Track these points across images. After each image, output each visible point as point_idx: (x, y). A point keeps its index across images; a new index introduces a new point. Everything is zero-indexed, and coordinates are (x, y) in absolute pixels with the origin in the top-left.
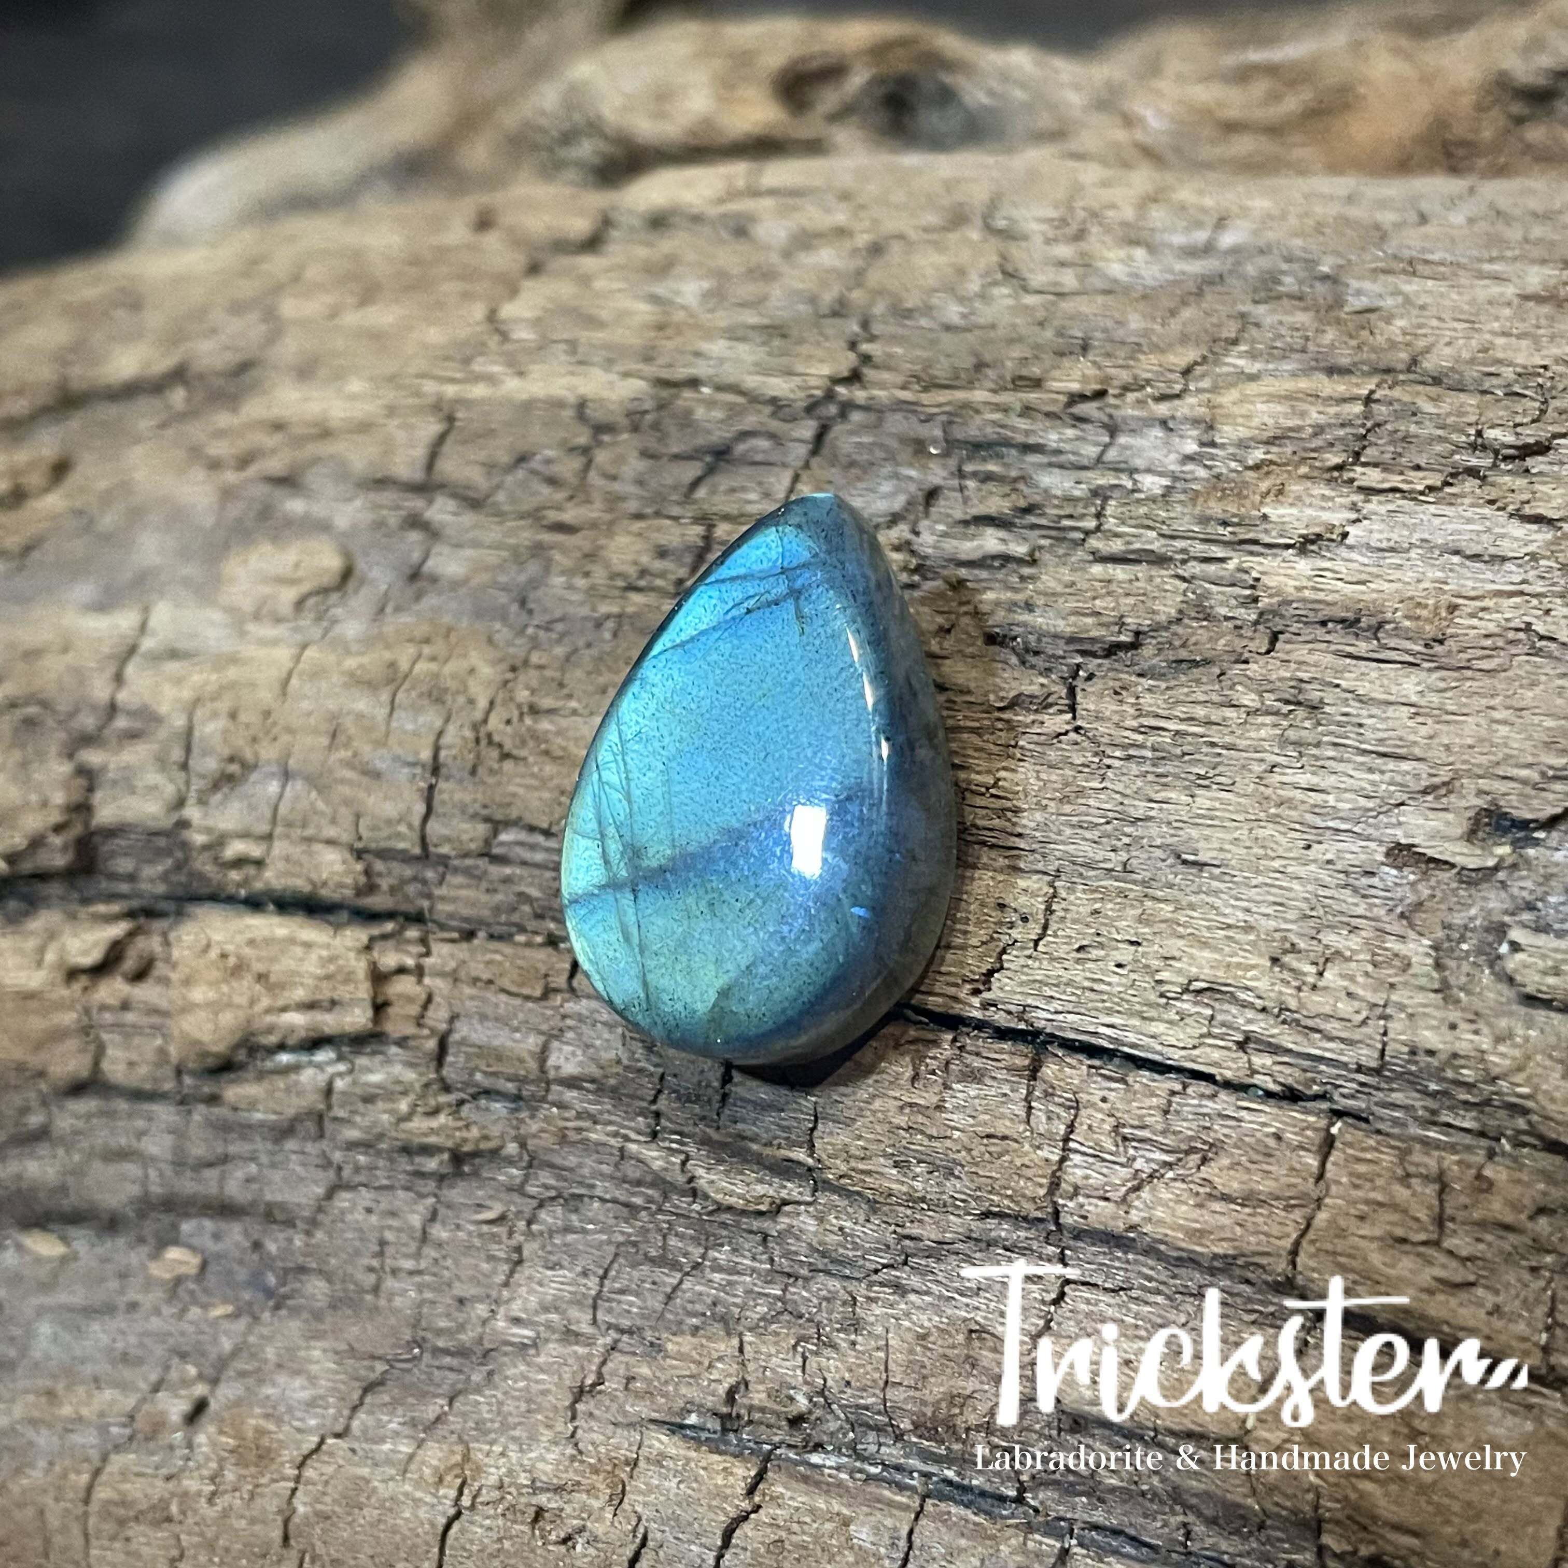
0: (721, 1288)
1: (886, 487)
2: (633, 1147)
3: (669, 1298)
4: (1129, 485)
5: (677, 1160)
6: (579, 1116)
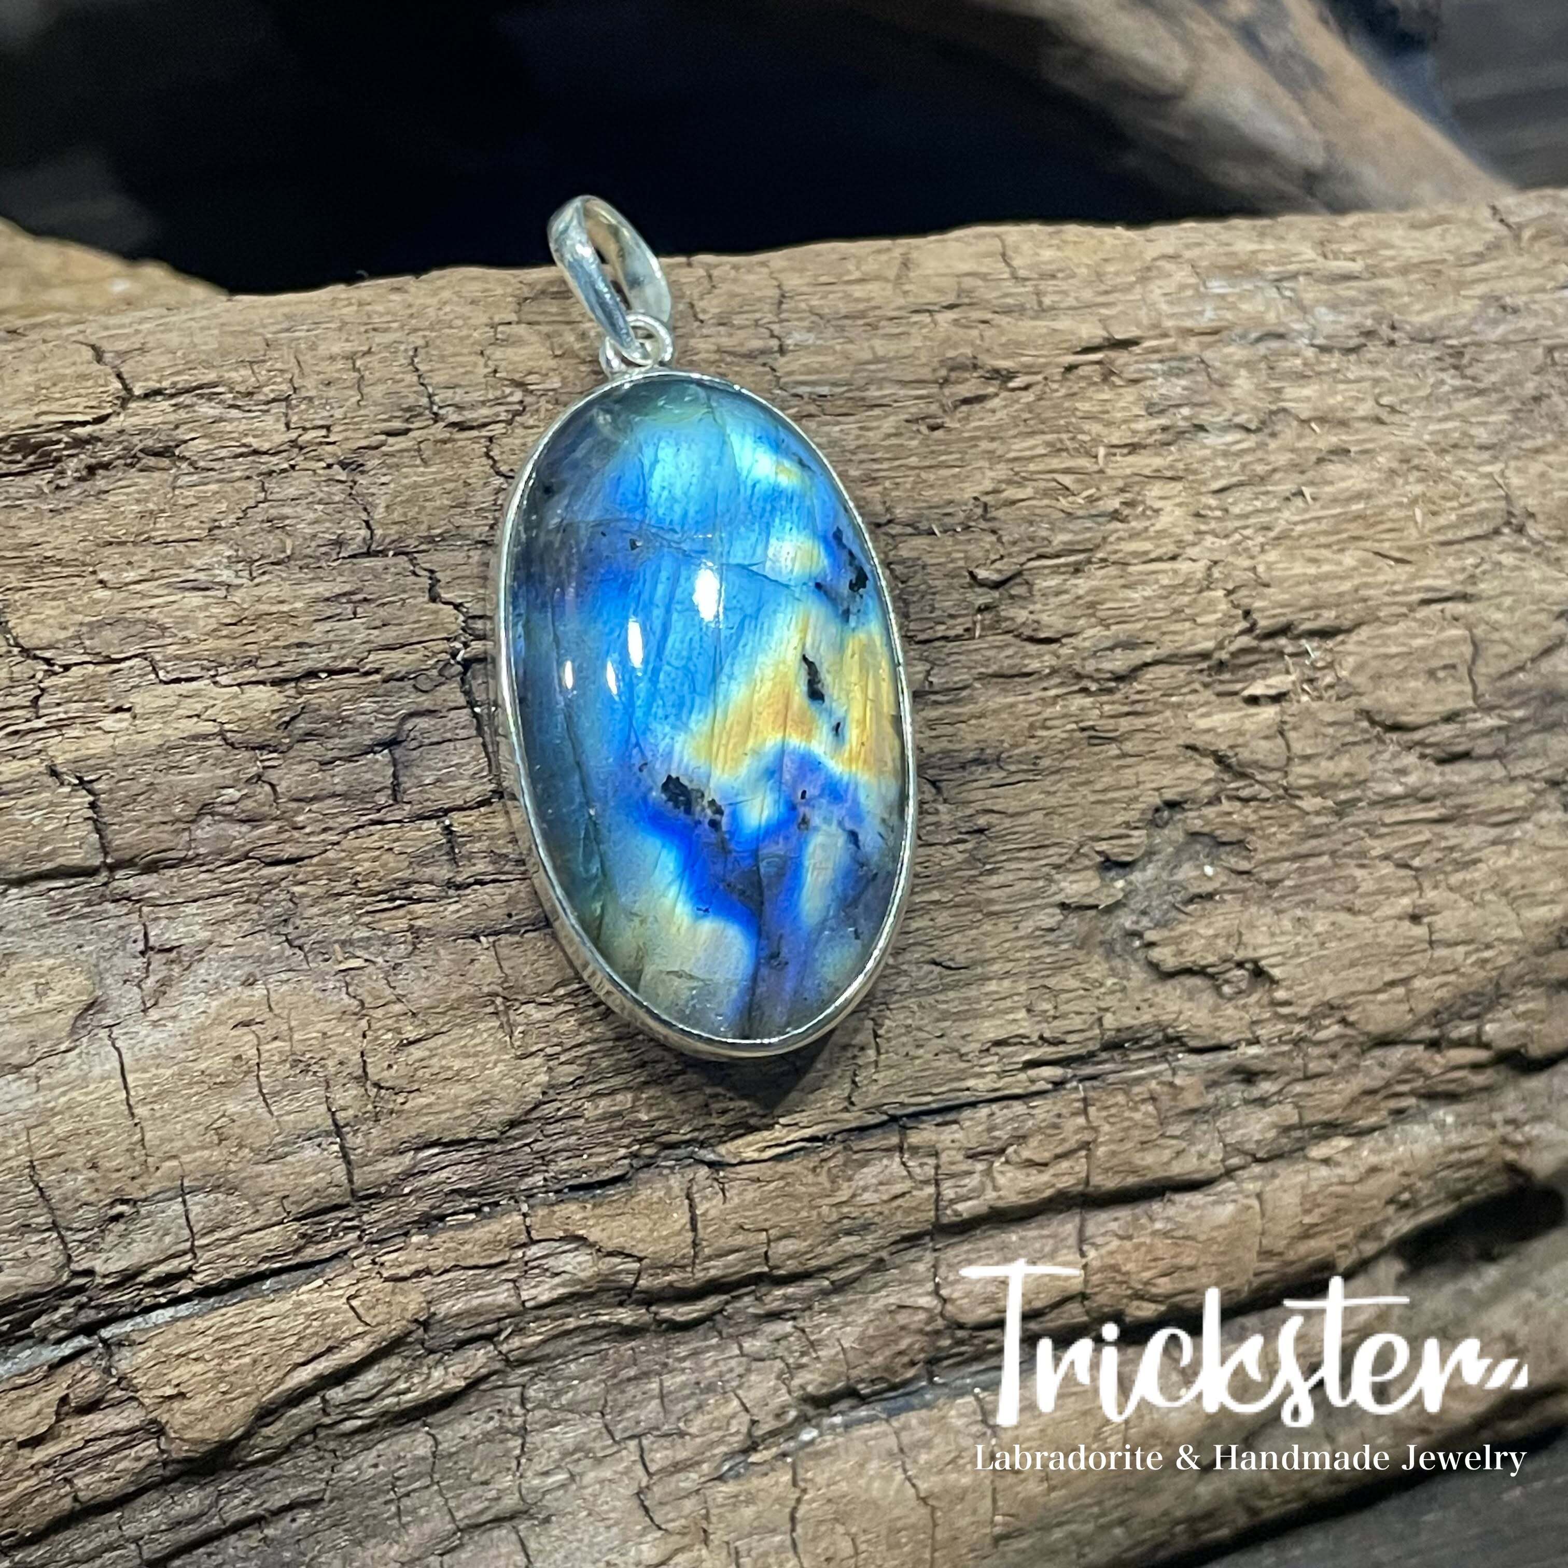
2: (605, 1318)
5: (643, 1311)
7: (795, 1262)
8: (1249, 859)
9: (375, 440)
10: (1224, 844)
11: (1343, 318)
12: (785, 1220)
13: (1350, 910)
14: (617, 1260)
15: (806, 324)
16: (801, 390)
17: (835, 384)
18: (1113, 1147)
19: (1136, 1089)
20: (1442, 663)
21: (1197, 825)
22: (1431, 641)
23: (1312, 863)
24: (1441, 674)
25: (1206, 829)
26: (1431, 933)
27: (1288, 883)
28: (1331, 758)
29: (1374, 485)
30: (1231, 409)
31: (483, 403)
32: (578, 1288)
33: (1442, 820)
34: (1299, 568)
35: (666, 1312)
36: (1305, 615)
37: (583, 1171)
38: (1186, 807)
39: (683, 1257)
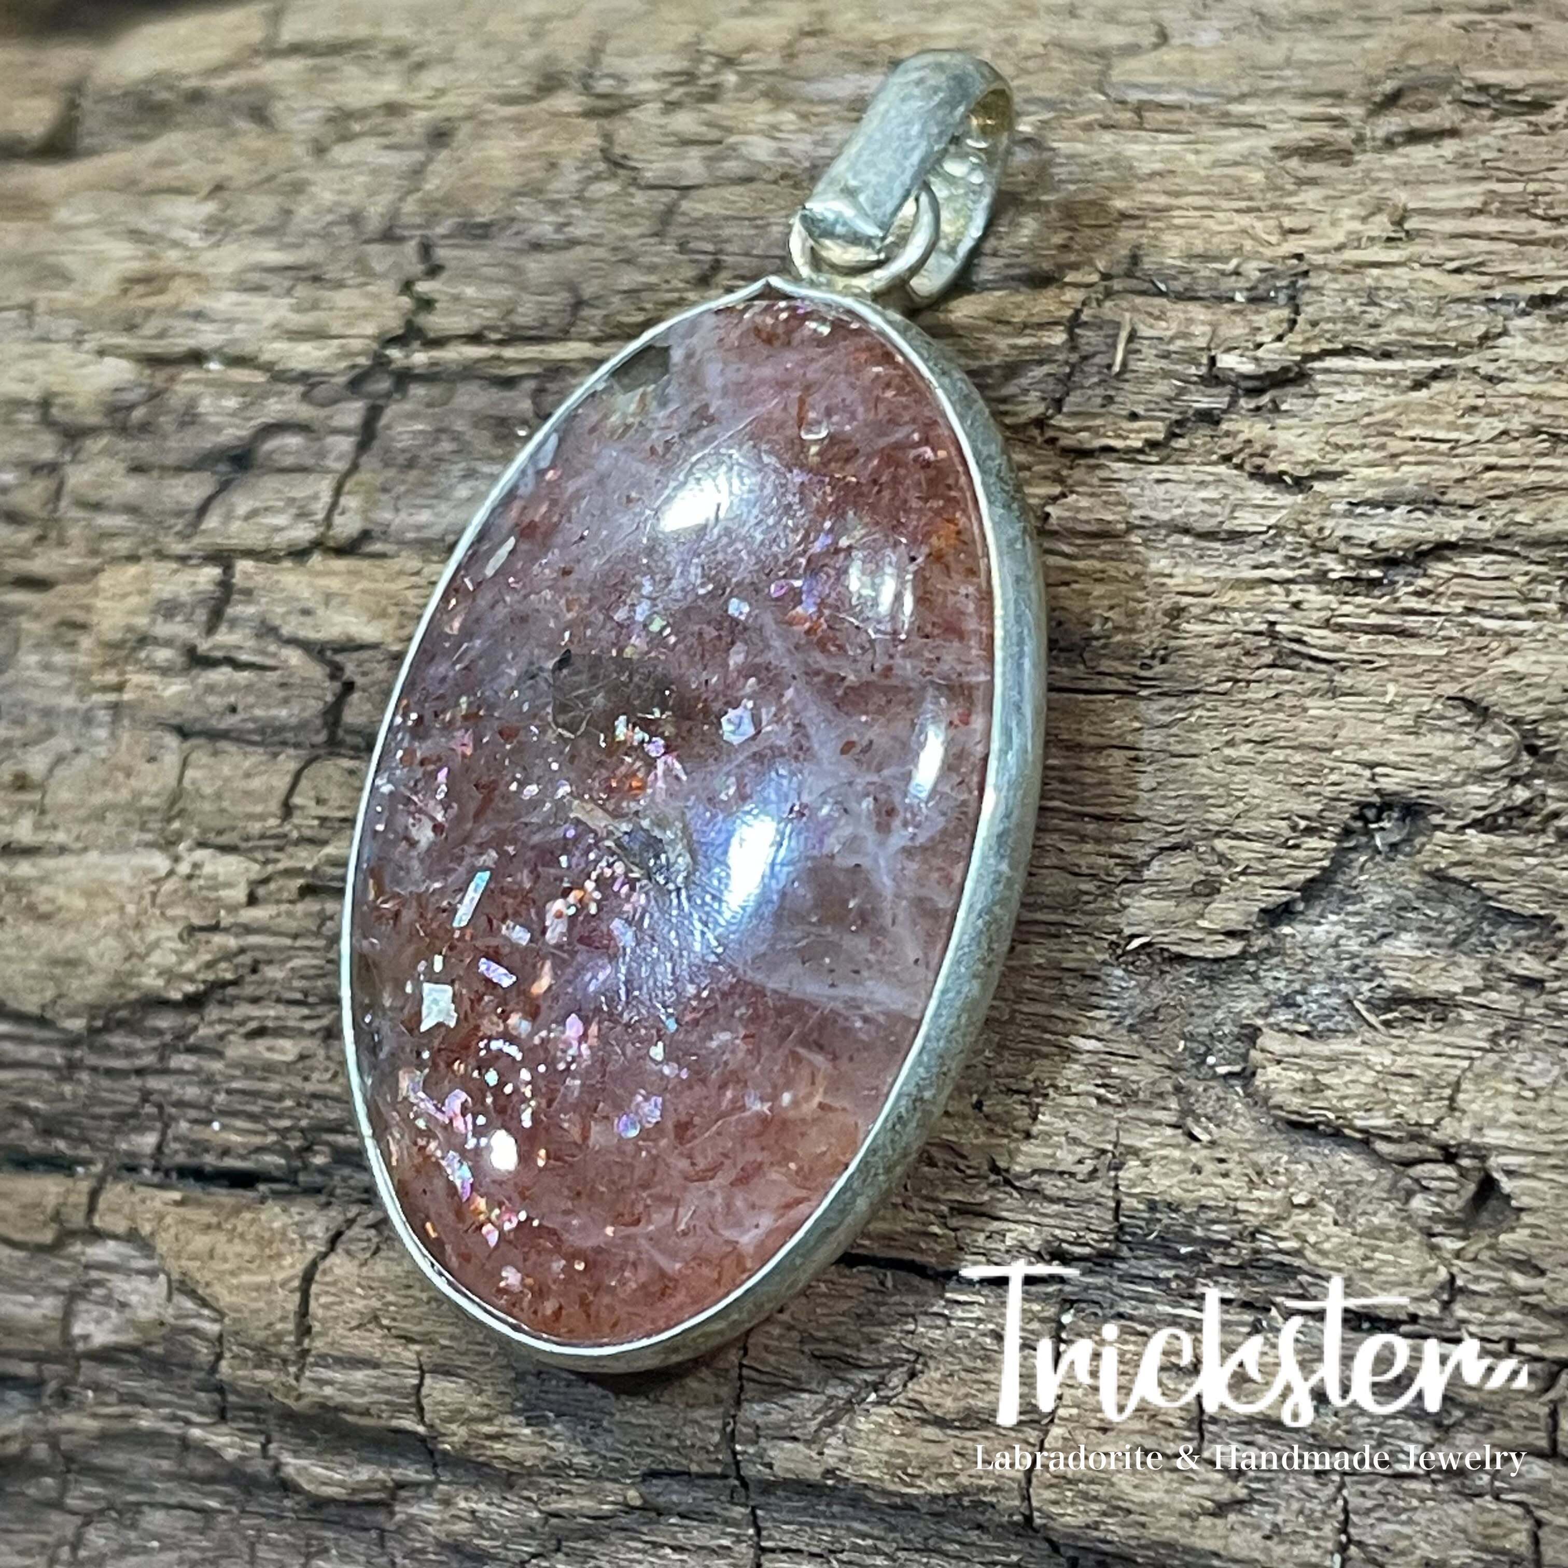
1: (461, 491)
5: (257, 1445)
7: (463, 1432)
8: (1548, 958)
14: (188, 1305)
21: (1448, 863)
35: (290, 1465)
37: (205, 1147)
38: (1437, 819)
39: (279, 1338)
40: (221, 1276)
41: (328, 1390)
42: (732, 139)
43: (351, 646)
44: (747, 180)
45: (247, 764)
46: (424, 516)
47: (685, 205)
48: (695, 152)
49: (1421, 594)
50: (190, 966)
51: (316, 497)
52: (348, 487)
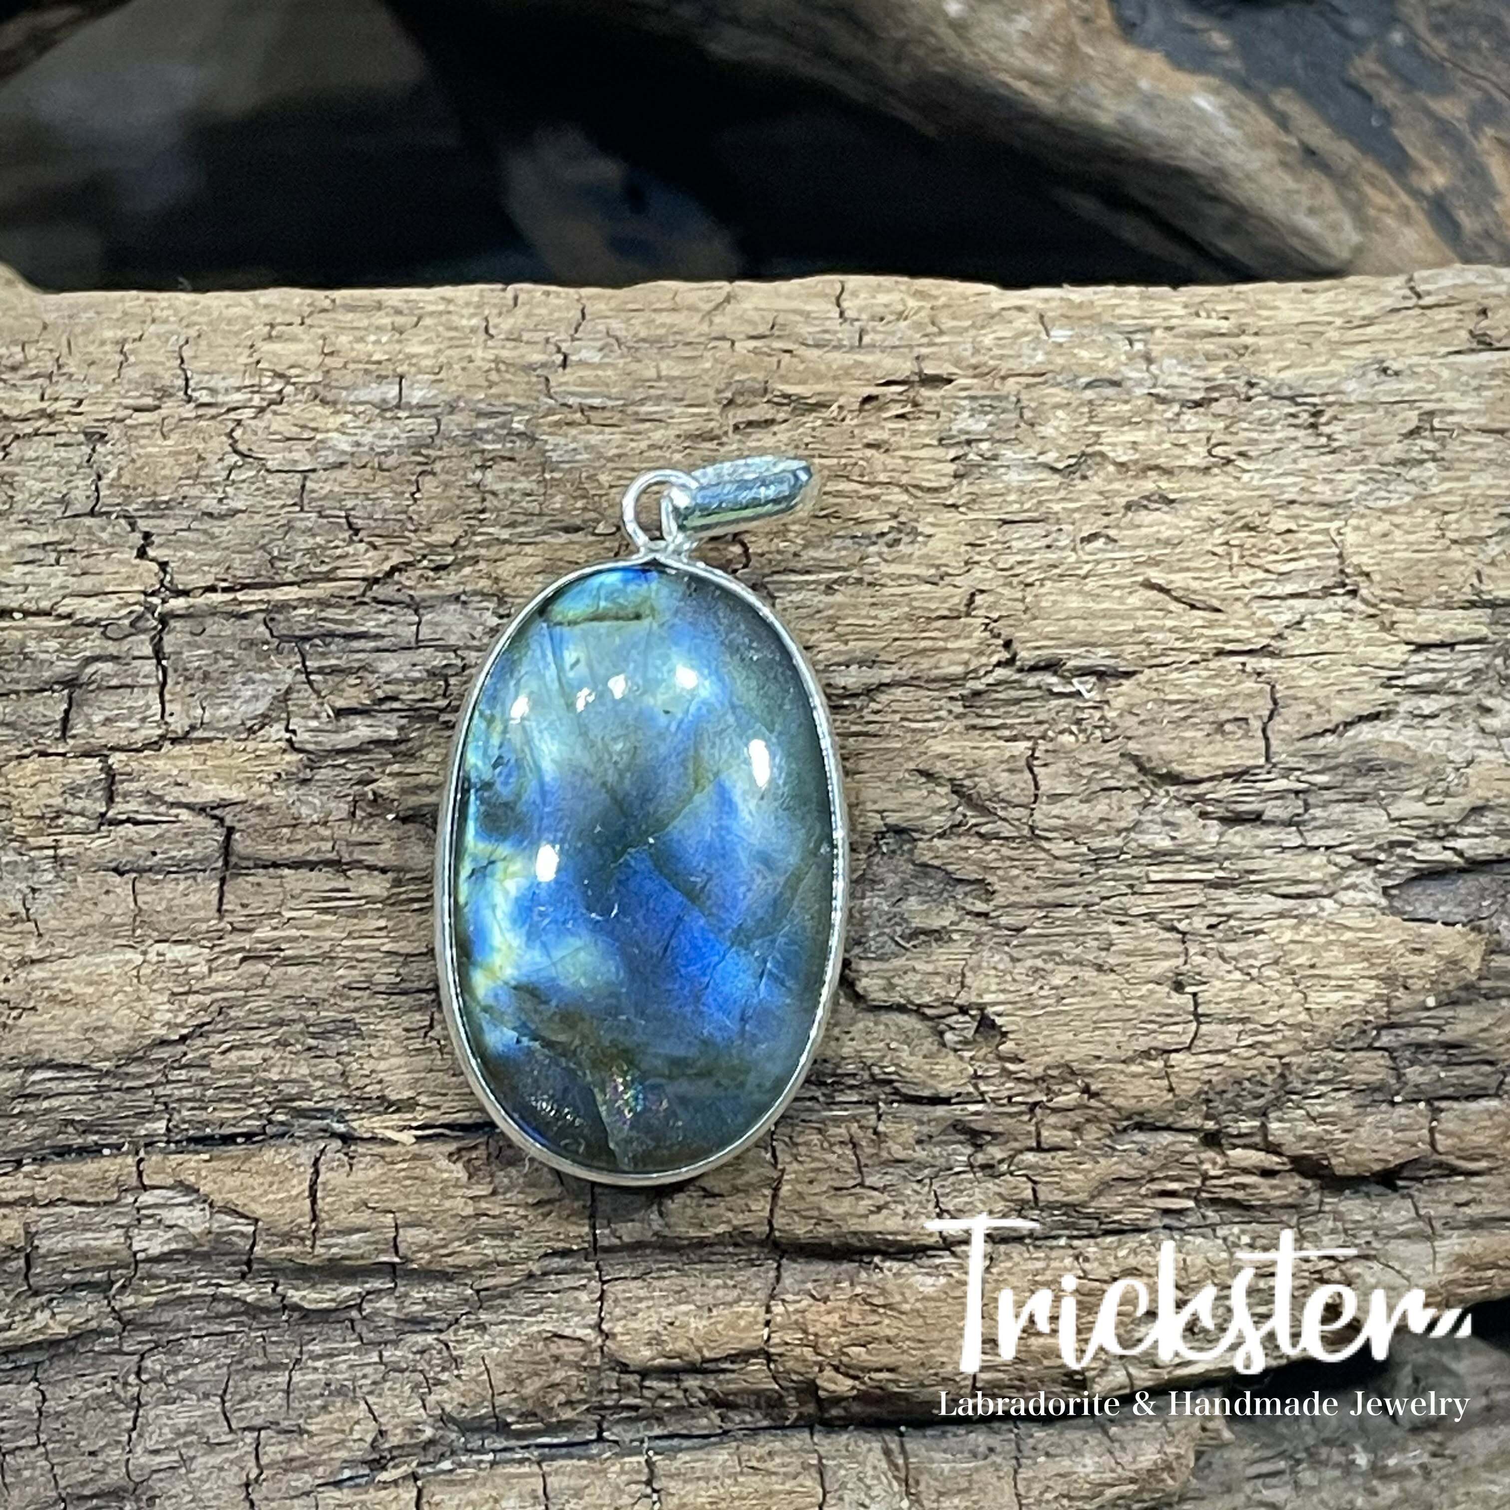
0: (326, 1372)
1: (247, 693)
2: (227, 1290)
3: (288, 1392)
4: (458, 662)
5: (269, 1290)
6: (169, 1281)
7: (427, 1256)
8: (987, 901)
9: (121, 414)
10: (960, 881)
11: (1192, 372)
12: (414, 1204)
13: (1100, 968)
14: (228, 1219)
15: (599, 344)
16: (571, 401)
17: (609, 398)
18: (799, 1188)
19: (832, 1131)
20: (1231, 716)
21: (927, 858)
22: (1223, 692)
23: (1059, 913)
24: (1228, 727)
25: (937, 863)
26: (1196, 1005)
27: (1029, 931)
28: (1087, 801)
29: (1188, 532)
30: (1037, 447)
31: (238, 389)
32: (190, 1245)
33: (1218, 884)
34: (1074, 602)
35: (294, 1296)
36: (1074, 651)
37: (207, 1124)
38: (916, 835)
39: (300, 1227)
40: (253, 1199)
41: (334, 1250)
42: (319, 437)
43: (224, 804)
44: (341, 465)
45: (181, 887)
46: (225, 711)
47: (309, 485)
48: (297, 445)
49: (877, 712)
50: (181, 1019)
51: (148, 706)
52: (167, 697)
